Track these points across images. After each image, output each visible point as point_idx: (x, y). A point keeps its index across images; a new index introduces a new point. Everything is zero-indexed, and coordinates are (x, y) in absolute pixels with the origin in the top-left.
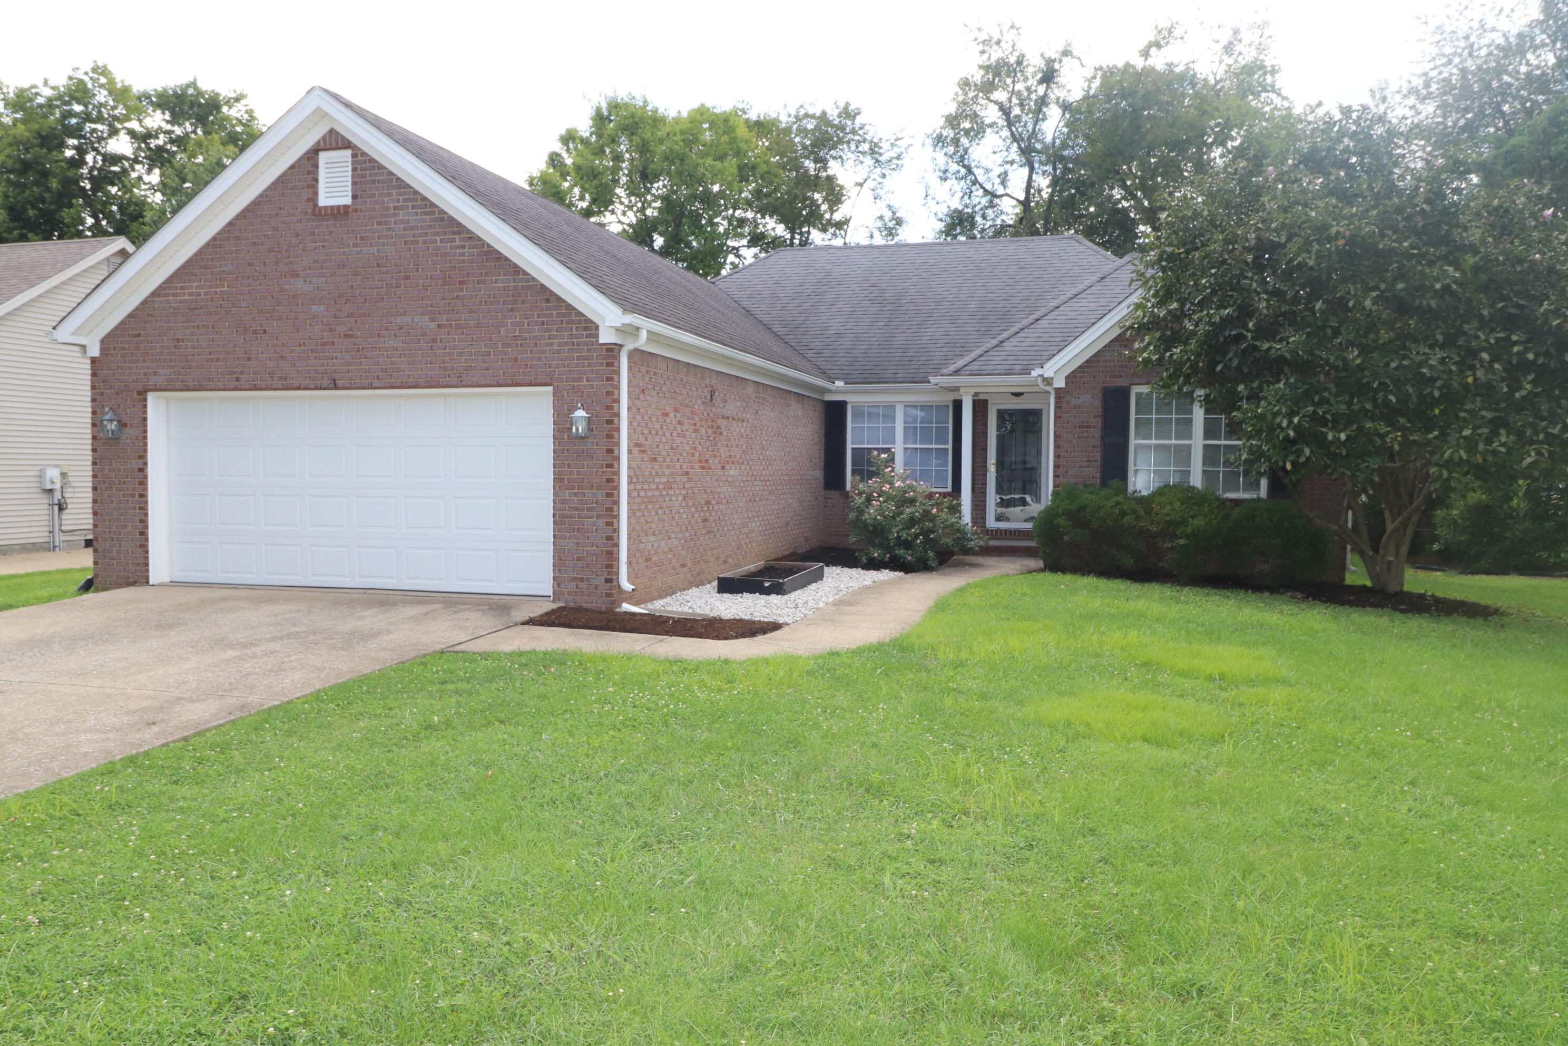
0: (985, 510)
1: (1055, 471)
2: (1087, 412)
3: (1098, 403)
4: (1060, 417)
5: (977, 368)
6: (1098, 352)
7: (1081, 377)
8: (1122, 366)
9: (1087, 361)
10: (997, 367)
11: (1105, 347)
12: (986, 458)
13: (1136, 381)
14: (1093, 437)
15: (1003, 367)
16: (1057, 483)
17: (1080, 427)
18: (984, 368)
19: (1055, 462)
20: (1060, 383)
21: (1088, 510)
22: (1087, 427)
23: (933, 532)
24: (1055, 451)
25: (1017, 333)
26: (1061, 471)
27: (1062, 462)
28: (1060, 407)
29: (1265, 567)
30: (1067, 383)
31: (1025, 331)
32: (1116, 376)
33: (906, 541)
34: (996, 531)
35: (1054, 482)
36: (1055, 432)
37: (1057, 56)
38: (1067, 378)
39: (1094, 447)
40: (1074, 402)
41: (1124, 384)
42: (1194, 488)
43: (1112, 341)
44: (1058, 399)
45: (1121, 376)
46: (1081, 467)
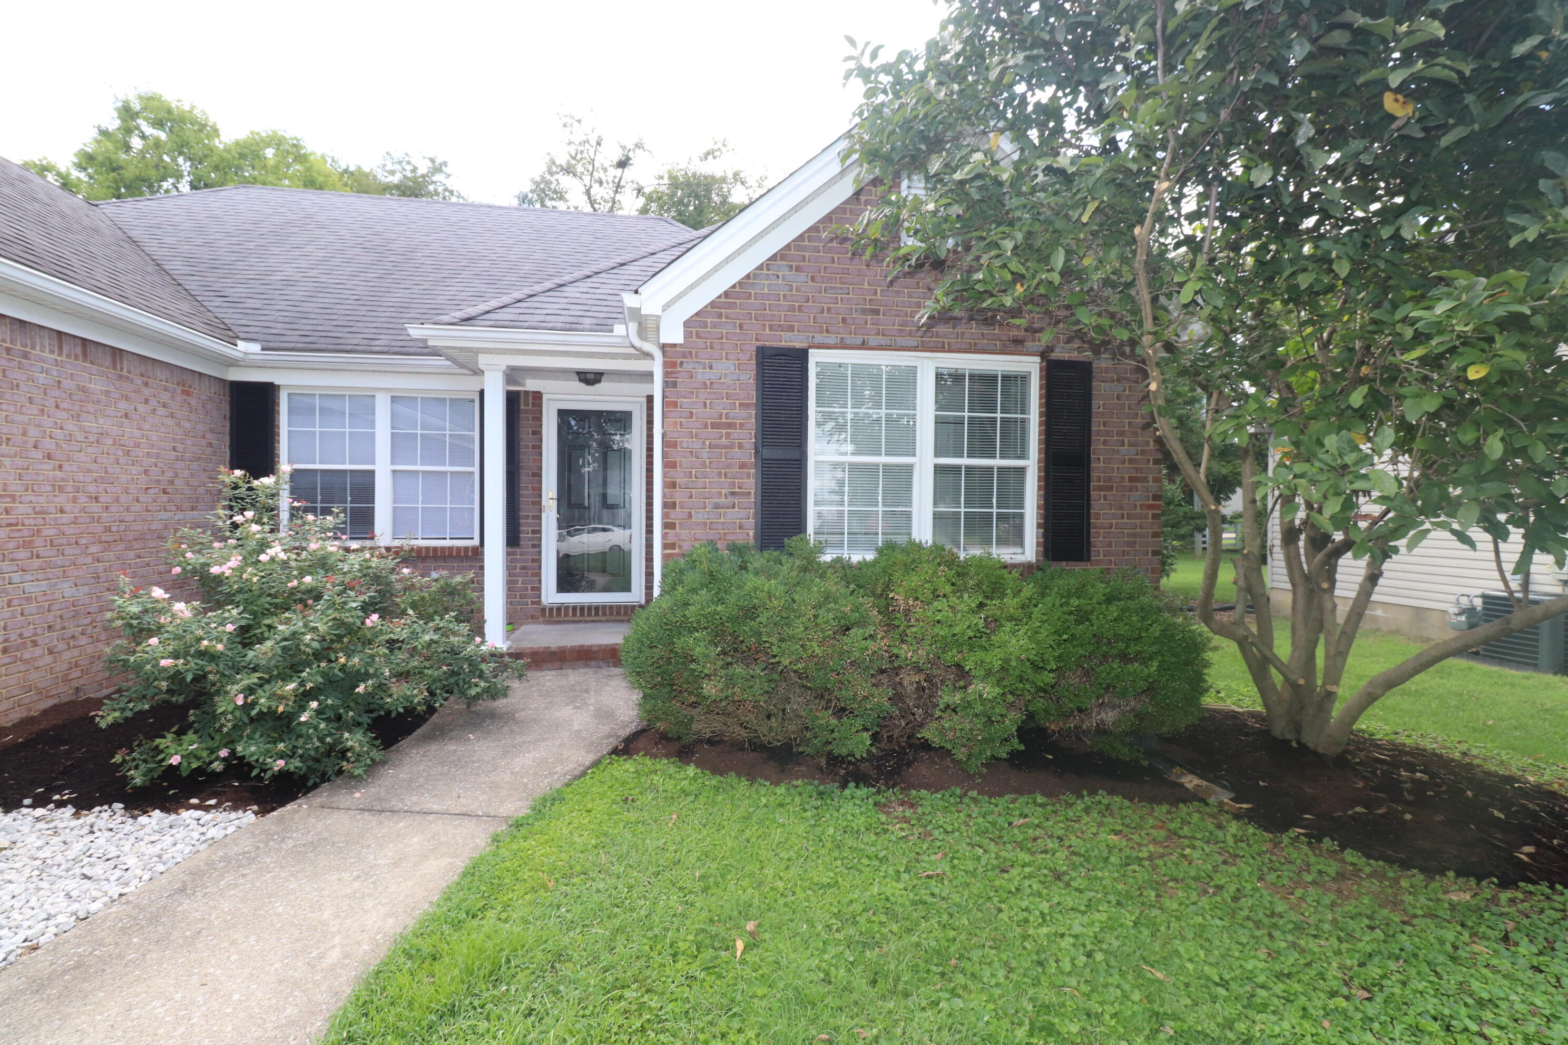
0: (539, 575)
1: (665, 516)
2: (728, 396)
3: (749, 377)
4: (675, 404)
5: (511, 317)
6: (748, 276)
7: (715, 326)
8: (792, 309)
9: (726, 294)
10: (548, 318)
11: (760, 267)
12: (540, 489)
13: (819, 338)
14: (741, 446)
15: (561, 319)
16: (671, 539)
17: (714, 426)
18: (522, 317)
19: (664, 496)
20: (673, 334)
21: (762, 619)
22: (731, 426)
23: (365, 677)
24: (665, 475)
25: (589, 277)
26: (677, 515)
27: (679, 496)
28: (674, 384)
29: (1109, 716)
30: (687, 335)
31: (603, 275)
32: (781, 328)
33: (271, 714)
34: (559, 609)
35: (664, 536)
36: (664, 435)
37: (632, 147)
38: (687, 324)
39: (742, 466)
40: (702, 375)
41: (798, 345)
42: (919, 546)
43: (773, 258)
44: (670, 367)
45: (791, 329)
46: (717, 506)
